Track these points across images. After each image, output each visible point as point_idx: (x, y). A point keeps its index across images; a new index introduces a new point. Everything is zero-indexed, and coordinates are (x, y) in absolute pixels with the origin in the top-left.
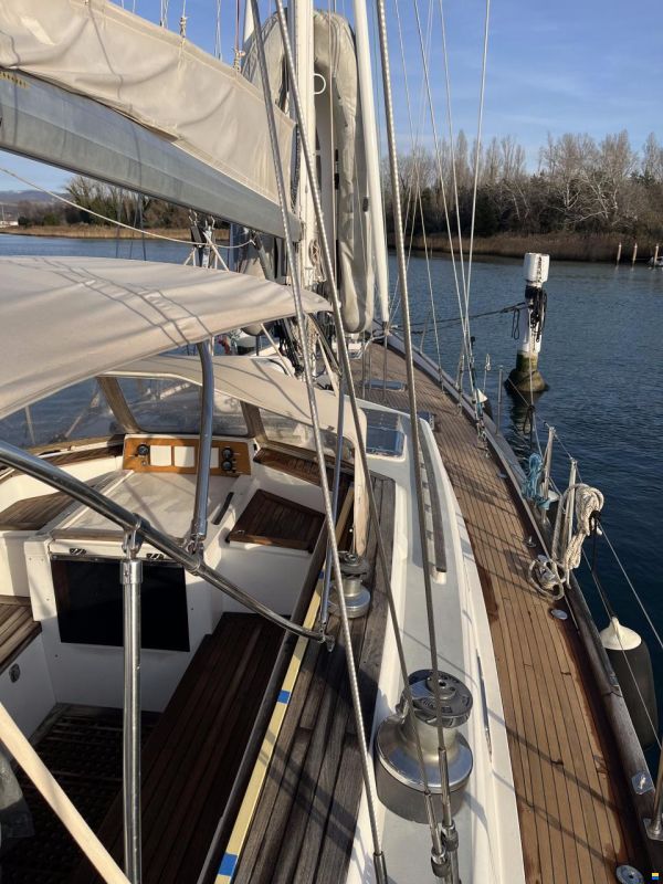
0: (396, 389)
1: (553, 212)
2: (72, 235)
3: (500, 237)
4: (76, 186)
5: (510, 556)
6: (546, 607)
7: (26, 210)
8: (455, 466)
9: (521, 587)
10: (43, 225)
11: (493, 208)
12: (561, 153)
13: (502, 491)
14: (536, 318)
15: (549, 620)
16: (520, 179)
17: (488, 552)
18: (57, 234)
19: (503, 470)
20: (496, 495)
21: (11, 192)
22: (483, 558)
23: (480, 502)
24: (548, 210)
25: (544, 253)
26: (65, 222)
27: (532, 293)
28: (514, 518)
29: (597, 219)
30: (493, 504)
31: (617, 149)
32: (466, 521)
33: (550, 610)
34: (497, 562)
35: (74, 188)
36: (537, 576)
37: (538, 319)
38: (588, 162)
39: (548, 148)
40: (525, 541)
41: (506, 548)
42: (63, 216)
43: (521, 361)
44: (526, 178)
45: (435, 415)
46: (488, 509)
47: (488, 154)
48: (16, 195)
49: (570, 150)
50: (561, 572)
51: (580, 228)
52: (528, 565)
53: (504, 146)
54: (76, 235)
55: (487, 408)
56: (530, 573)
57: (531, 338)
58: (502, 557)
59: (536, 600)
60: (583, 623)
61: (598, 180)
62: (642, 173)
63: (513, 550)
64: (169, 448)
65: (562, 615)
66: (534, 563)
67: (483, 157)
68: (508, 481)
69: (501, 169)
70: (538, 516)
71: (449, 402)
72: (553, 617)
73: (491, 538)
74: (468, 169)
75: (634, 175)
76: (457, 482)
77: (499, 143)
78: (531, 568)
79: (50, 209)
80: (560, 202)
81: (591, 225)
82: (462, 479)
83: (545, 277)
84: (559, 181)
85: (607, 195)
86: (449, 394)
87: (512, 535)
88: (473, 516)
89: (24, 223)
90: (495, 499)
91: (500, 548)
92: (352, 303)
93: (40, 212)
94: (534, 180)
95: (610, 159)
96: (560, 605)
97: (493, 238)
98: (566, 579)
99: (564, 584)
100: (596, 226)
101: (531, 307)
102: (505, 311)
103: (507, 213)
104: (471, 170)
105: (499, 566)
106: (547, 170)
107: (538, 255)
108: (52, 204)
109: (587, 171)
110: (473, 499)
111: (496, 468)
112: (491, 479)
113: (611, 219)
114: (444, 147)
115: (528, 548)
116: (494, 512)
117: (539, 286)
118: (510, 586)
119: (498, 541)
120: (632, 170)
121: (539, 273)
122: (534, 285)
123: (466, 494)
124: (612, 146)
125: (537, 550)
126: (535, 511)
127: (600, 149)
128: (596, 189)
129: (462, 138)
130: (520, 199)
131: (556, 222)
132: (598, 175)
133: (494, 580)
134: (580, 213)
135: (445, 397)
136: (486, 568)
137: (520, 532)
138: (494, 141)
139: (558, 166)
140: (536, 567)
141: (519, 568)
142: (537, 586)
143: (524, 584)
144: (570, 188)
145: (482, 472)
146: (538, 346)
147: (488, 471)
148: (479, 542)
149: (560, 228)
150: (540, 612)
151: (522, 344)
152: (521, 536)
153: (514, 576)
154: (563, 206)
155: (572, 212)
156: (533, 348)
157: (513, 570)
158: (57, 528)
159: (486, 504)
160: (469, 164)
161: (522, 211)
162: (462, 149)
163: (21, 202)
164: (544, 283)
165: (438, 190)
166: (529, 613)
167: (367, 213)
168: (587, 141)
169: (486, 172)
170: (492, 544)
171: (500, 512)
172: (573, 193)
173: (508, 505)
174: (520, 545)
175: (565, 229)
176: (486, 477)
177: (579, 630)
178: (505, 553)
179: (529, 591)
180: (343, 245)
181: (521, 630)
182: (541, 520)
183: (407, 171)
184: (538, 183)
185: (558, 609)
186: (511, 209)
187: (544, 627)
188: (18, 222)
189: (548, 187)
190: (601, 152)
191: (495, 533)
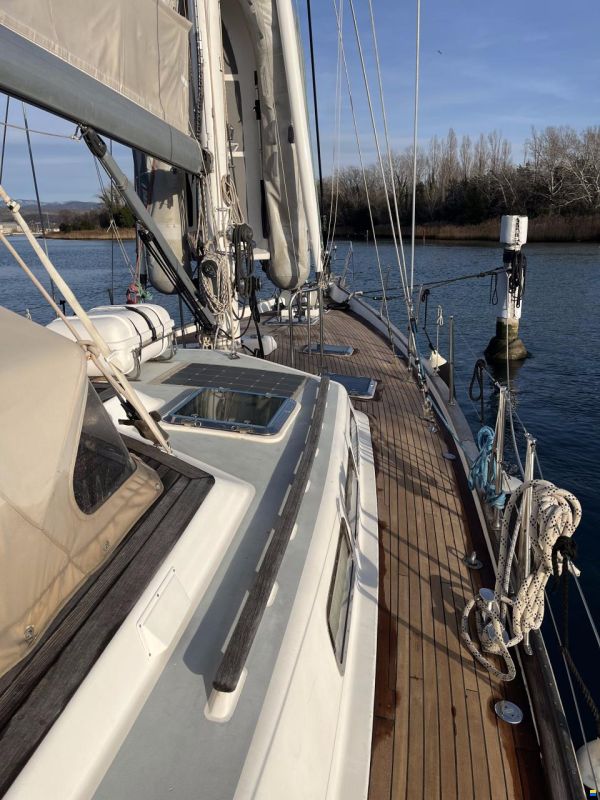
0: (342, 353)
1: (539, 199)
4: (108, 194)
5: (439, 587)
6: (487, 693)
7: (66, 218)
8: (388, 444)
9: (448, 652)
10: (80, 229)
11: (482, 196)
12: (545, 144)
13: (446, 479)
14: (515, 283)
15: (487, 723)
16: (507, 171)
17: (404, 580)
18: (92, 237)
19: (452, 449)
20: (434, 483)
22: (395, 592)
23: (410, 495)
24: (534, 196)
25: (522, 214)
26: (99, 225)
27: (510, 256)
28: (456, 520)
29: (580, 203)
30: (428, 497)
31: (598, 140)
32: (382, 526)
33: (493, 702)
34: (415, 602)
35: (107, 197)
36: (477, 626)
37: (518, 284)
38: (570, 151)
39: (532, 139)
40: (466, 559)
41: (435, 571)
42: (98, 221)
43: (501, 328)
45: (379, 382)
46: (419, 508)
47: (476, 149)
49: (554, 140)
51: (564, 212)
52: (465, 602)
53: (491, 141)
54: (108, 237)
55: (443, 372)
56: (464, 623)
57: (510, 304)
58: (426, 587)
59: (470, 680)
60: (549, 737)
61: (581, 167)
63: (445, 574)
65: (512, 713)
66: (472, 604)
67: (472, 151)
68: (456, 464)
69: (489, 162)
70: (490, 518)
71: (400, 366)
72: (495, 718)
73: (413, 552)
74: (458, 164)
76: (384, 466)
77: (486, 138)
78: (467, 613)
79: (86, 215)
80: (545, 189)
81: (575, 209)
82: (392, 462)
83: (523, 239)
84: (543, 170)
85: (590, 181)
87: (448, 549)
88: (394, 518)
89: (63, 228)
90: (433, 491)
91: (425, 574)
93: (77, 218)
94: (521, 170)
95: (592, 146)
96: (512, 692)
97: (482, 224)
99: (521, 645)
100: (581, 209)
101: (510, 271)
102: (482, 275)
103: (496, 201)
104: (461, 164)
105: (417, 609)
106: (532, 160)
107: (515, 217)
109: (571, 158)
110: (402, 490)
111: (444, 446)
112: (434, 461)
113: (594, 203)
114: (437, 147)
115: (469, 569)
116: (428, 510)
117: (518, 248)
118: (428, 648)
119: (424, 560)
121: (517, 235)
122: (512, 248)
123: (394, 483)
124: (593, 137)
125: (484, 577)
126: (487, 507)
127: (581, 138)
128: (580, 175)
129: (452, 135)
130: (507, 188)
131: (542, 208)
132: (581, 163)
133: (404, 634)
134: (564, 198)
135: (397, 361)
136: (394, 612)
137: (460, 542)
138: (482, 137)
139: (543, 157)
140: (477, 609)
141: (450, 609)
142: (474, 647)
143: (454, 644)
144: (555, 176)
145: (421, 451)
146: (518, 312)
147: (433, 452)
148: (394, 561)
149: (546, 212)
150: (474, 707)
151: (501, 310)
152: (462, 549)
153: (439, 626)
154: (549, 193)
155: (557, 197)
156: (512, 314)
157: (440, 614)
159: (419, 499)
160: (459, 158)
161: (510, 199)
162: (452, 146)
163: (62, 211)
164: (523, 246)
165: (431, 184)
166: (453, 711)
167: (293, 145)
168: (570, 132)
169: (475, 165)
170: (414, 565)
171: (436, 510)
172: (557, 179)
173: (450, 499)
174: (457, 566)
175: (551, 213)
176: (427, 458)
177: (541, 749)
178: (431, 580)
179: (461, 660)
180: (268, 185)
181: (431, 757)
182: (494, 522)
183: (401, 168)
184: (524, 172)
185: (507, 700)
186: (499, 195)
187: (477, 748)
188: (60, 228)
189: (534, 176)
190: (583, 141)
191: (423, 547)
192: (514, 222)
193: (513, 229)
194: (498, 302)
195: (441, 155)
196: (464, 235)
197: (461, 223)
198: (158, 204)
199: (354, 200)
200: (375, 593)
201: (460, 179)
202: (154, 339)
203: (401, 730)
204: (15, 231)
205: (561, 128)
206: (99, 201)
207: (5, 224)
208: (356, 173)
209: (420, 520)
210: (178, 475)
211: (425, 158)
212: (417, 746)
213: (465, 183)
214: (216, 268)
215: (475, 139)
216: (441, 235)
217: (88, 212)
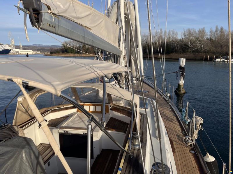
0: (146, 92)
1: (186, 48)
2: (63, 55)
3: (172, 54)
5: (178, 136)
6: (189, 150)
7: (52, 50)
8: (162, 112)
10: (56, 53)
11: (170, 47)
12: (187, 33)
13: (175, 119)
14: (182, 74)
15: (189, 153)
16: (177, 40)
17: (172, 135)
18: (59, 55)
20: (173, 120)
21: (48, 46)
22: (171, 137)
23: (169, 122)
24: (184, 47)
25: (184, 58)
26: (61, 52)
27: (181, 68)
28: (178, 126)
29: (197, 50)
30: (173, 122)
31: (202, 32)
32: (166, 127)
33: (190, 151)
35: (64, 44)
36: (186, 142)
37: (183, 75)
38: (194, 35)
39: (184, 32)
40: (182, 132)
41: (177, 134)
43: (179, 86)
44: (178, 39)
46: (171, 124)
47: (168, 34)
48: (49, 46)
49: (190, 32)
50: (192, 141)
51: (193, 52)
52: (183, 139)
53: (172, 32)
54: (64, 55)
55: (170, 97)
56: (183, 141)
57: (181, 80)
58: (176, 136)
59: (186, 148)
60: (199, 154)
61: (197, 40)
62: (209, 38)
63: (179, 134)
64: (89, 106)
65: (193, 152)
67: (167, 34)
68: (176, 116)
69: (172, 38)
70: (185, 126)
71: (160, 96)
72: (190, 152)
73: (172, 131)
74: (163, 38)
75: (207, 38)
78: (184, 139)
79: (58, 49)
80: (187, 45)
81: (196, 51)
82: (164, 116)
84: (187, 40)
85: (200, 43)
86: (160, 94)
87: (178, 131)
88: (167, 125)
89: (51, 53)
90: (173, 121)
91: (175, 134)
92: (134, 71)
93: (55, 50)
94: (180, 40)
95: (200, 34)
96: (192, 149)
97: (170, 55)
98: (194, 142)
99: (193, 144)
100: (197, 51)
101: (181, 72)
102: (174, 73)
103: (174, 48)
104: (164, 38)
105: (175, 139)
106: (184, 37)
107: (182, 58)
108: (58, 48)
109: (194, 37)
110: (167, 121)
111: (173, 113)
112: (172, 116)
113: (201, 49)
114: (157, 33)
115: (183, 134)
116: (173, 124)
117: (183, 66)
118: (178, 144)
119: (174, 132)
120: (206, 37)
121: (183, 63)
123: (165, 119)
125: (185, 135)
126: (184, 124)
128: (197, 42)
129: (161, 30)
130: (177, 45)
131: (187, 50)
132: (197, 39)
134: (193, 48)
136: (171, 139)
137: (180, 130)
138: (170, 31)
139: (187, 36)
140: (185, 139)
141: (181, 139)
142: (186, 144)
143: (182, 144)
145: (169, 114)
146: (183, 82)
148: (169, 132)
149: (188, 52)
150: (187, 151)
151: (179, 81)
153: (179, 141)
154: (188, 46)
155: (191, 48)
156: (182, 82)
157: (179, 139)
158: (61, 126)
159: (171, 122)
160: (163, 36)
161: (178, 48)
162: (161, 33)
163: (51, 48)
165: (156, 43)
166: (184, 151)
167: (138, 48)
168: (194, 30)
169: (168, 38)
170: (173, 133)
171: (175, 124)
172: (191, 43)
173: (177, 123)
174: (180, 132)
176: (170, 115)
177: (198, 156)
178: (176, 135)
179: (184, 146)
180: (132, 56)
182: (186, 127)
183: (147, 38)
184: (181, 41)
186: (174, 47)
187: (188, 155)
189: (184, 42)
190: (198, 33)
191: (174, 130)
192: (182, 60)
194: (178, 79)
195: (158, 35)
200: (168, 136)
201: (164, 42)
204: (36, 53)
205: (192, 29)
207: (34, 51)
209: (172, 126)
210: (141, 114)
211: (154, 36)
215: (167, 31)
216: (158, 57)
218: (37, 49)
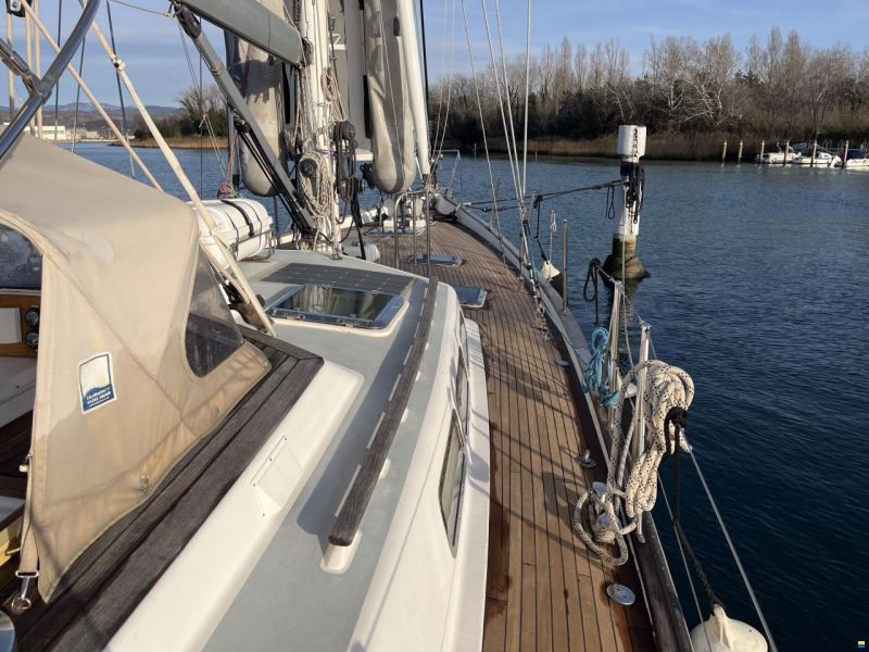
0: (450, 263)
1: (657, 114)
3: (605, 138)
4: (190, 98)
5: (552, 483)
6: (599, 578)
8: (499, 351)
9: (560, 541)
11: (598, 110)
12: (665, 55)
14: (632, 197)
15: (599, 603)
16: (624, 82)
17: (516, 477)
19: (565, 355)
20: (547, 388)
22: (506, 488)
23: (522, 398)
24: (652, 111)
25: (640, 125)
27: (627, 169)
28: (569, 423)
29: (701, 119)
30: (541, 401)
31: (721, 51)
32: (492, 427)
33: (605, 586)
34: (528, 496)
36: (590, 517)
37: (636, 198)
38: (692, 63)
39: (651, 50)
40: (580, 458)
41: (548, 469)
43: (617, 244)
44: (627, 80)
45: (489, 292)
46: (531, 410)
47: (592, 58)
49: (674, 53)
50: (625, 519)
51: (684, 128)
52: (578, 496)
53: (608, 51)
55: (557, 283)
56: (577, 515)
57: (627, 220)
58: (538, 483)
59: (582, 565)
60: (661, 615)
61: (702, 81)
62: (745, 73)
63: (558, 472)
65: (625, 596)
66: (585, 497)
67: (588, 61)
68: (570, 371)
69: (606, 73)
70: (604, 419)
71: (510, 276)
72: (608, 599)
73: (526, 453)
74: (572, 74)
75: (738, 75)
76: (495, 371)
77: (603, 48)
78: (580, 505)
80: (663, 103)
81: (695, 125)
82: (503, 368)
83: (641, 152)
84: (663, 83)
85: (711, 95)
86: (510, 264)
87: (561, 448)
88: (506, 420)
90: (545, 395)
91: (537, 471)
94: (639, 83)
95: (713, 59)
96: (625, 575)
97: (597, 140)
98: (637, 526)
99: (633, 533)
100: (701, 126)
101: (628, 184)
102: (598, 187)
103: (611, 116)
104: (576, 75)
105: (529, 501)
106: (651, 72)
107: (633, 127)
109: (691, 71)
110: (513, 394)
111: (557, 353)
112: (547, 367)
113: (716, 119)
114: (550, 56)
115: (583, 468)
116: (540, 412)
117: (635, 160)
118: (540, 538)
119: (536, 459)
120: (736, 71)
121: (635, 146)
122: (630, 160)
123: (505, 387)
124: (716, 48)
125: (597, 471)
126: (601, 411)
127: (703, 50)
128: (701, 89)
129: (566, 44)
130: (624, 102)
131: (661, 123)
132: (702, 76)
133: (515, 525)
134: (686, 114)
135: (508, 272)
136: (506, 505)
137: (573, 442)
138: (598, 47)
139: (662, 69)
140: (590, 503)
141: (563, 503)
142: (587, 537)
143: (567, 534)
144: (675, 90)
145: (534, 357)
146: (636, 228)
147: (545, 358)
148: (506, 459)
149: (665, 128)
150: (587, 590)
151: (618, 226)
152: (574, 447)
153: (552, 518)
154: (668, 107)
155: (677, 112)
156: (630, 230)
157: (552, 507)
159: (531, 402)
160: (573, 68)
161: (627, 113)
162: (566, 56)
163: (136, 117)
164: (641, 158)
165: (544, 96)
166: (566, 593)
167: (399, 38)
168: (691, 43)
169: (591, 77)
170: (526, 463)
171: (549, 412)
172: (677, 94)
173: (563, 403)
174: (569, 464)
175: (670, 129)
176: (539, 364)
177: (654, 628)
178: (543, 477)
179: (574, 549)
180: (372, 80)
181: (543, 633)
182: (608, 423)
184: (642, 85)
185: (619, 583)
186: (616, 110)
187: (589, 624)
188: (135, 135)
189: (652, 89)
190: (704, 53)
191: (535, 446)
192: (632, 133)
193: (631, 139)
194: (614, 216)
195: (554, 65)
196: (578, 151)
197: (576, 138)
198: (253, 97)
199: (461, 112)
200: (487, 487)
201: (574, 91)
202: (251, 235)
203: (513, 610)
204: (84, 138)
205: (682, 38)
206: (179, 106)
208: (464, 81)
209: (532, 422)
210: (285, 356)
211: (538, 67)
212: (529, 623)
213: (580, 95)
214: (315, 167)
215: (590, 49)
216: (554, 150)
217: (167, 117)
218: (87, 120)
